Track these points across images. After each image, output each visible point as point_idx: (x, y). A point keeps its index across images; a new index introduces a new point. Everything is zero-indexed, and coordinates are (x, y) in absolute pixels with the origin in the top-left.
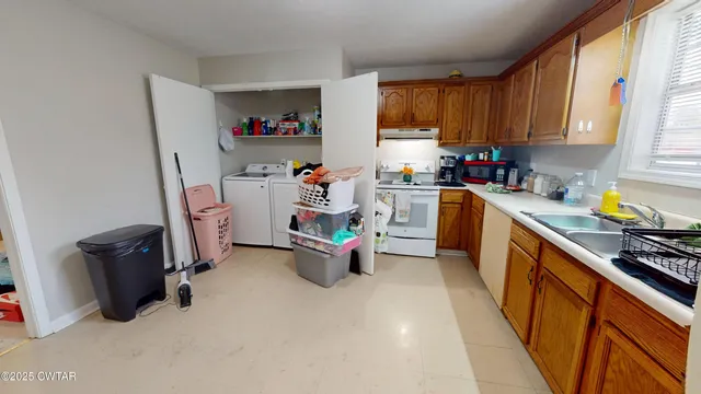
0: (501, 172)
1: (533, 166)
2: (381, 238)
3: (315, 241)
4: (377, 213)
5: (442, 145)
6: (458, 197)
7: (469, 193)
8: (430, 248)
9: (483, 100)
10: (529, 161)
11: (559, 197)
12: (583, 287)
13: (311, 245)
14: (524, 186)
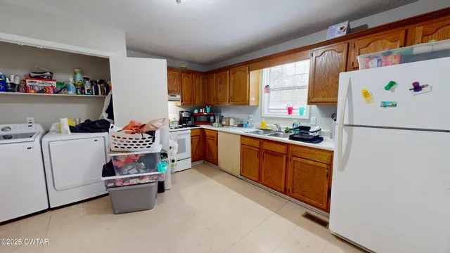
0: (212, 118)
1: (223, 114)
2: (175, 163)
3: (139, 177)
4: (171, 148)
5: (183, 106)
6: (198, 132)
7: (203, 129)
8: (188, 163)
9: (199, 82)
10: (220, 112)
11: (241, 126)
12: (282, 149)
13: (134, 181)
14: (224, 123)
